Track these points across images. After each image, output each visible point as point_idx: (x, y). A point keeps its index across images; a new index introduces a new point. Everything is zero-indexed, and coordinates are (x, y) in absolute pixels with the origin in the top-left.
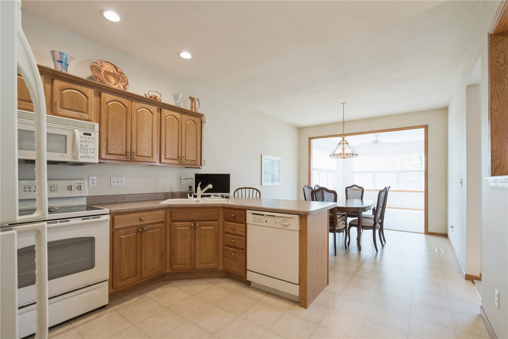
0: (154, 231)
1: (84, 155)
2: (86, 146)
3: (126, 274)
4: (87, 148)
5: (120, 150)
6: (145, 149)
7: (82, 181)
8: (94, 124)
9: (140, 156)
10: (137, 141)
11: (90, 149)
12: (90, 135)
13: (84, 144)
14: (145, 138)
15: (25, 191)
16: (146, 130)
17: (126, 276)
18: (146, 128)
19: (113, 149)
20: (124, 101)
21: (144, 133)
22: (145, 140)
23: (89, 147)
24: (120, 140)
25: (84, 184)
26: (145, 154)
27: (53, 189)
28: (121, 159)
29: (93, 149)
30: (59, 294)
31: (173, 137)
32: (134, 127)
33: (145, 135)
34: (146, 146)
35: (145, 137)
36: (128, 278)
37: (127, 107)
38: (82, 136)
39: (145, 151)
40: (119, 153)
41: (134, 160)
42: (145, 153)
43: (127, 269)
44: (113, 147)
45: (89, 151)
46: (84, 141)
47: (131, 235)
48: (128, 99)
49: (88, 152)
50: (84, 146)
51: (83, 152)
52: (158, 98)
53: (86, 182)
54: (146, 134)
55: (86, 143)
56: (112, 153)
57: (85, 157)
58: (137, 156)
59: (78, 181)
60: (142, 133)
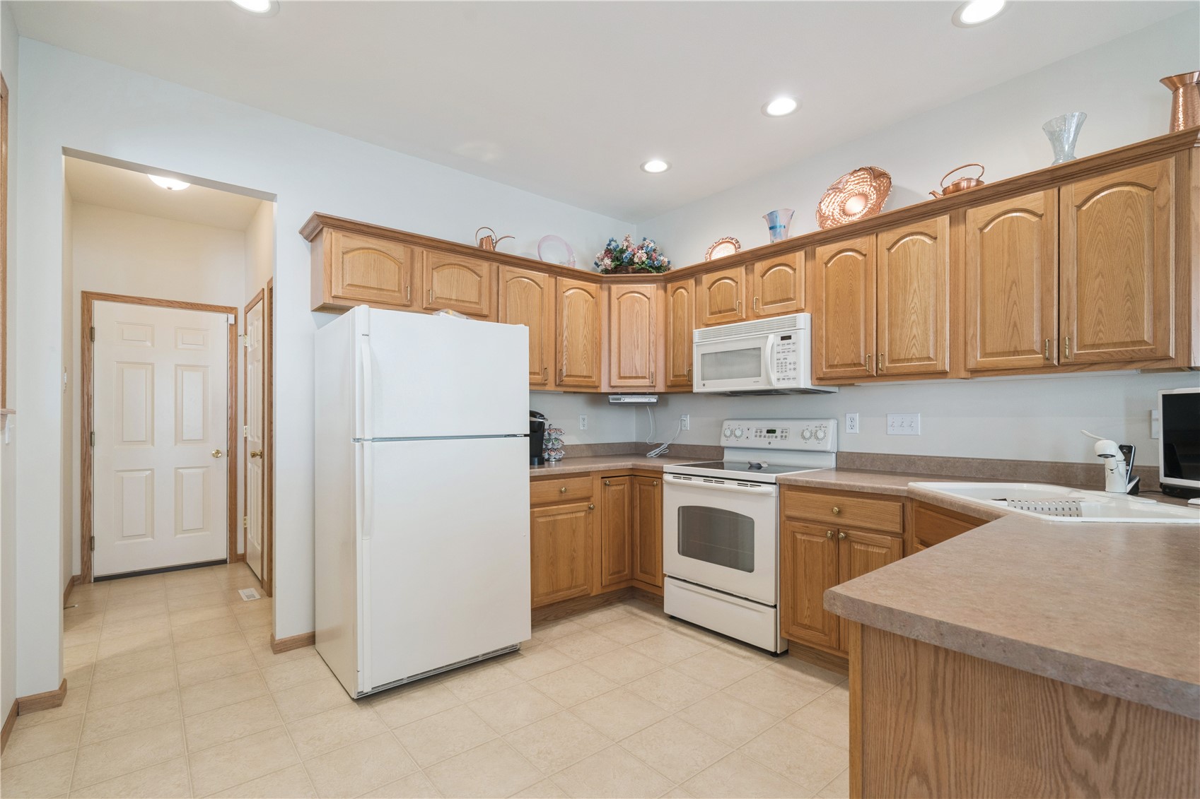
0: (870, 549)
1: (781, 376)
2: (784, 359)
3: (806, 617)
4: (786, 363)
5: (853, 355)
6: (914, 340)
7: (824, 423)
8: (795, 317)
9: (899, 361)
10: (891, 325)
11: (790, 364)
12: (789, 337)
13: (781, 356)
14: (913, 311)
15: (756, 436)
16: (915, 291)
17: (806, 622)
18: (915, 285)
19: (838, 354)
20: (858, 243)
21: (911, 299)
22: (914, 317)
23: (788, 361)
24: (852, 334)
25: (826, 427)
26: (914, 354)
27: (784, 434)
28: (855, 374)
29: (795, 363)
30: (716, 588)
31: (1014, 282)
32: (884, 294)
33: (912, 305)
34: (914, 331)
35: (913, 308)
36: (809, 626)
37: (864, 253)
38: (778, 343)
39: (914, 344)
40: (850, 362)
41: (885, 372)
42: (914, 350)
43: (808, 608)
44: (837, 350)
45: (789, 367)
46: (781, 351)
47: (815, 539)
48: (867, 235)
49: (788, 370)
50: (782, 360)
51: (780, 370)
52: (964, 184)
53: (832, 424)
54: (915, 300)
55: (784, 354)
56: (836, 363)
57: (784, 379)
58: (892, 361)
59: (817, 423)
60: (905, 300)
